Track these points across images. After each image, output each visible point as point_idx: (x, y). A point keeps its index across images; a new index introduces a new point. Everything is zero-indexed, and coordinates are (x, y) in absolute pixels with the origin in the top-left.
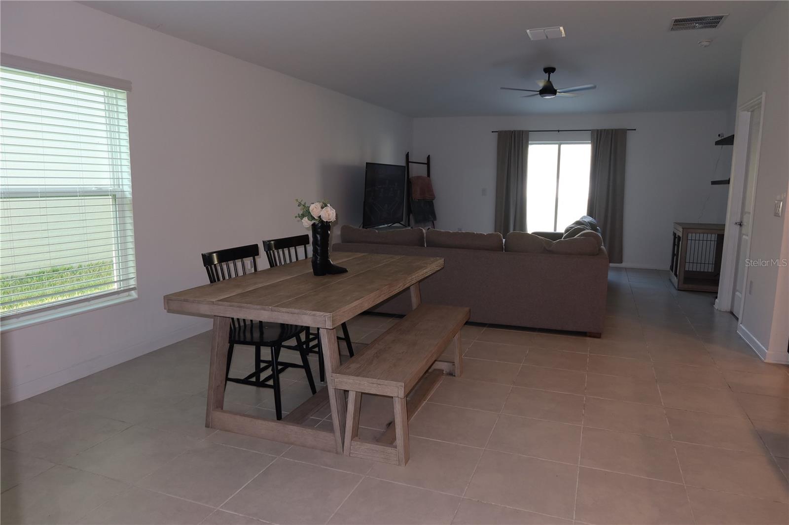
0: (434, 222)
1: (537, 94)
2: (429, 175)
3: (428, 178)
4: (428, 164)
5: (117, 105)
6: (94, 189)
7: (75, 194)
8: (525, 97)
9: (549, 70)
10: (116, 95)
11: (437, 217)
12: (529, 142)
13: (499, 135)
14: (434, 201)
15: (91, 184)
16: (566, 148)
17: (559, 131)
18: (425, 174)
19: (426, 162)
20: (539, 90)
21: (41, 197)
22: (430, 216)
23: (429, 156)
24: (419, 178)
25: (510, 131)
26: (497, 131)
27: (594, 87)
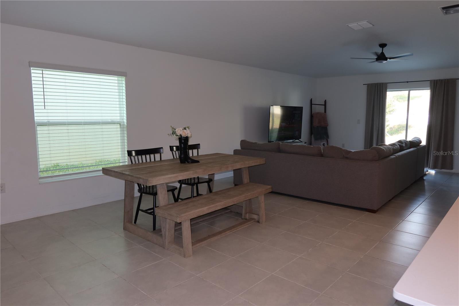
0: (328, 139)
1: (375, 61)
2: (325, 112)
3: (325, 113)
4: (325, 105)
5: (122, 83)
6: (110, 121)
7: (99, 123)
8: (370, 62)
9: (383, 46)
10: (122, 79)
11: (329, 137)
12: (388, 90)
13: (368, 87)
14: (327, 127)
15: (109, 118)
16: (413, 93)
17: (408, 82)
18: (323, 111)
19: (324, 104)
20: (376, 58)
21: (83, 124)
22: (325, 136)
23: (326, 100)
24: (318, 113)
25: (375, 83)
26: (367, 84)
27: (412, 55)
